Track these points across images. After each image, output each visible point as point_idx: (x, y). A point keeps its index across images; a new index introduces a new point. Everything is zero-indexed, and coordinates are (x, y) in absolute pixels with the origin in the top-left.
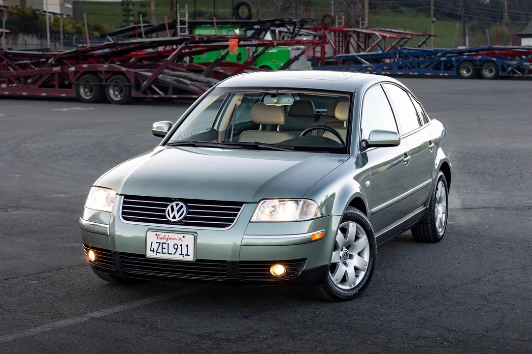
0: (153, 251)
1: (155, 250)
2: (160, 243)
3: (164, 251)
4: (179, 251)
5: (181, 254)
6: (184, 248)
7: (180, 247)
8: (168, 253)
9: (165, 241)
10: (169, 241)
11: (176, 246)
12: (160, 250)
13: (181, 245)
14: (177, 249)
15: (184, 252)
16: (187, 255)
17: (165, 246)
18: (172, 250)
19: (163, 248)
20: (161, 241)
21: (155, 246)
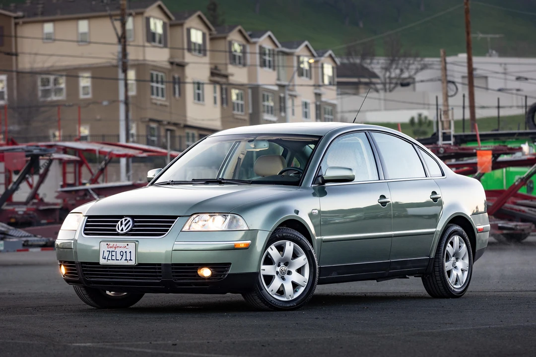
0: (105, 258)
1: (106, 258)
2: (110, 251)
3: (114, 258)
4: (124, 258)
5: (126, 260)
6: (128, 254)
7: (125, 254)
8: (116, 260)
9: (113, 249)
10: (117, 250)
11: (122, 253)
12: (110, 258)
13: (126, 252)
14: (122, 256)
15: (128, 258)
16: (130, 260)
17: (114, 254)
18: (119, 257)
19: (112, 255)
20: (111, 250)
21: (106, 254)
